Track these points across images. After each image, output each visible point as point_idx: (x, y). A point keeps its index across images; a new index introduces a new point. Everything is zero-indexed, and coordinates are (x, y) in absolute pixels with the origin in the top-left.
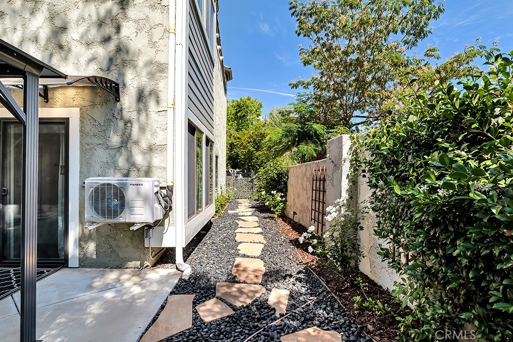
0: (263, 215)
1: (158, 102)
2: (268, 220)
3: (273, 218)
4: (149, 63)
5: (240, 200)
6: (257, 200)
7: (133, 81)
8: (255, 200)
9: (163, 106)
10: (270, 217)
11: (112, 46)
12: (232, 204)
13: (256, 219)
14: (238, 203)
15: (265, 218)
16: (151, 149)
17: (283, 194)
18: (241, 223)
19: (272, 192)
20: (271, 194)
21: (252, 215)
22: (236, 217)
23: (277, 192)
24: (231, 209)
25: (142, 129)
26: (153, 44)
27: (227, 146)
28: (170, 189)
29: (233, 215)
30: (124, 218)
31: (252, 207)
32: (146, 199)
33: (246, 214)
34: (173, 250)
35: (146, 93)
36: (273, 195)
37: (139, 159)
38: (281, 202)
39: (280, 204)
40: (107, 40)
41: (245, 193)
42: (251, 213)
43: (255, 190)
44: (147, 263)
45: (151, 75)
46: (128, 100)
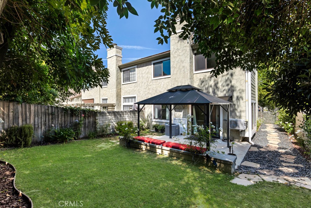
0: (281, 133)
1: (242, 99)
2: (284, 135)
3: (287, 134)
4: (240, 90)
5: (267, 125)
6: (279, 125)
7: (235, 94)
8: (277, 125)
9: (244, 100)
10: (285, 134)
11: (229, 86)
12: (263, 126)
13: (277, 134)
14: (266, 126)
15: (282, 134)
16: (241, 111)
17: (292, 124)
18: (268, 135)
19: (286, 123)
20: (285, 123)
21: (275, 132)
22: (266, 132)
23: (289, 123)
24: (262, 129)
25: (238, 106)
26: (241, 85)
27: (258, 95)
28: (247, 122)
29: (264, 131)
30: (237, 128)
31: (276, 129)
32: (242, 124)
33: (271, 131)
34: (248, 138)
35: (239, 97)
36: (286, 124)
37: (238, 114)
38: (291, 127)
39: (291, 128)
40: (228, 85)
41: (271, 121)
42: (274, 131)
43: (277, 119)
44: (240, 140)
45: (240, 93)
46: (234, 99)
